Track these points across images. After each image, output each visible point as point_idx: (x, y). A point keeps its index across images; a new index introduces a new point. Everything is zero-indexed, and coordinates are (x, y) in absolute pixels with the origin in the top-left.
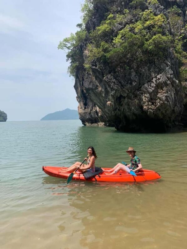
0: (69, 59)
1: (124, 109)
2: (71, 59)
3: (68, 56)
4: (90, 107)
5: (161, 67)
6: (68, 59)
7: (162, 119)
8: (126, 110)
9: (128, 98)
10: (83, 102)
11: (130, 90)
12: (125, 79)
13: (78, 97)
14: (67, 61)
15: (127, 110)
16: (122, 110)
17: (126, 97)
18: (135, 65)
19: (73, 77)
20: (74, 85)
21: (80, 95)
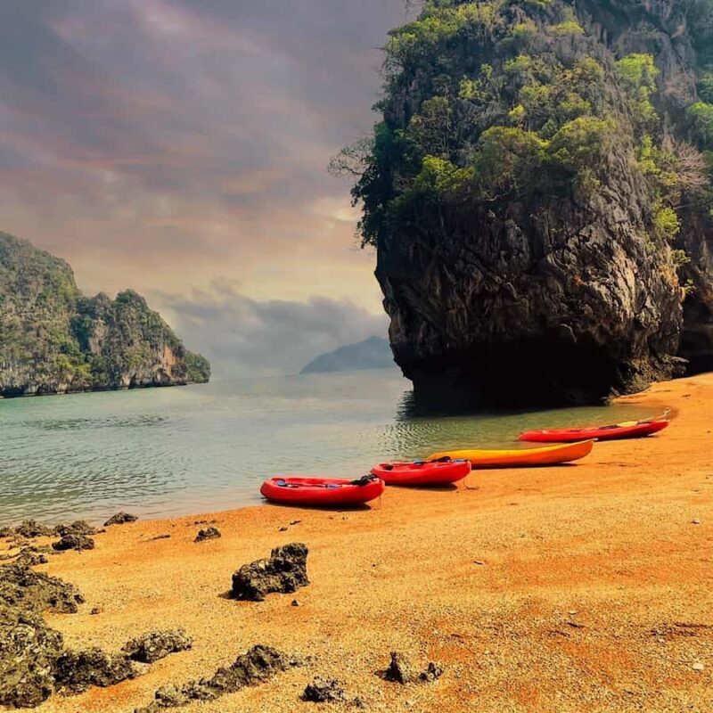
0: (360, 199)
1: (495, 328)
2: (364, 199)
3: (356, 192)
4: (422, 327)
5: (589, 206)
6: (356, 201)
7: (604, 346)
8: (501, 329)
9: (502, 298)
10: (402, 313)
11: (505, 276)
12: (492, 246)
13: (386, 303)
14: (353, 206)
15: (504, 330)
16: (491, 328)
17: (499, 292)
18: (516, 207)
19: (373, 247)
20: (374, 269)
21: (391, 296)
